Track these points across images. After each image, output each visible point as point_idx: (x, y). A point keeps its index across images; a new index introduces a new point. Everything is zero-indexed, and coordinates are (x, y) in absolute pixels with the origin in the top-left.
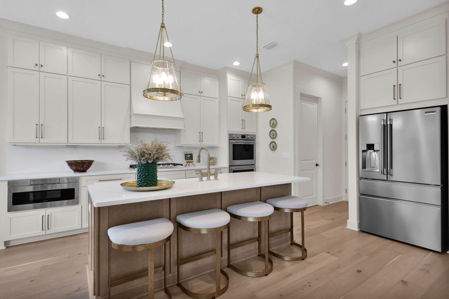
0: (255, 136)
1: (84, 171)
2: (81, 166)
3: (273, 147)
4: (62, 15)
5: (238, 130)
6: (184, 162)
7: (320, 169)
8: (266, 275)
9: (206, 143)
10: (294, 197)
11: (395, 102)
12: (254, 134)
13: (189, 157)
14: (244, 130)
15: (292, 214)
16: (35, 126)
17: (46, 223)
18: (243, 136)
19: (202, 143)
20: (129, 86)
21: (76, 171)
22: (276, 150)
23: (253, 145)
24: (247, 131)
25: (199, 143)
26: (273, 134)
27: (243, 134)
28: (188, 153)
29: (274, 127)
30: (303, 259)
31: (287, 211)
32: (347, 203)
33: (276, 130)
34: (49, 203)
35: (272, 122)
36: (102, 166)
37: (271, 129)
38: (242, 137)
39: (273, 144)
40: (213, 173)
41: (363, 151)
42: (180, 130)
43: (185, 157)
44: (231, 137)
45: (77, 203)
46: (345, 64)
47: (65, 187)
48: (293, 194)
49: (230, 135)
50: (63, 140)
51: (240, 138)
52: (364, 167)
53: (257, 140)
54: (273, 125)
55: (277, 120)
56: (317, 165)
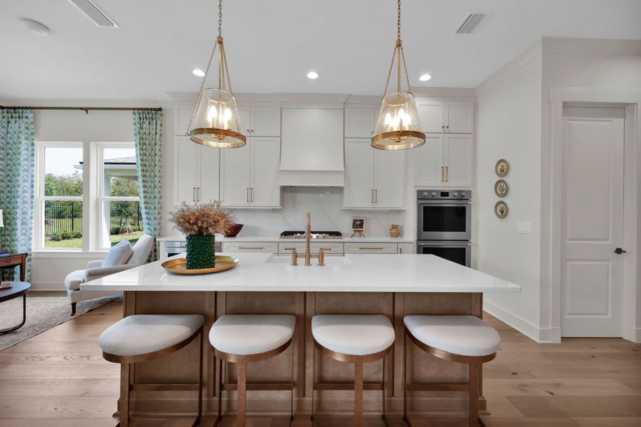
0: (469, 192)
1: (233, 236)
3: (502, 212)
5: (434, 183)
6: (350, 230)
12: (468, 189)
13: (358, 225)
14: (446, 184)
18: (445, 194)
19: (376, 206)
22: (506, 219)
23: (465, 208)
24: (453, 185)
25: (372, 205)
26: (502, 189)
27: (445, 189)
28: (358, 219)
29: (504, 176)
33: (507, 181)
35: (499, 167)
36: (254, 231)
37: (498, 179)
38: (442, 196)
39: (502, 205)
43: (354, 223)
44: (421, 195)
49: (420, 192)
51: (439, 196)
53: (473, 199)
54: (502, 170)
55: (509, 162)
56: (619, 251)
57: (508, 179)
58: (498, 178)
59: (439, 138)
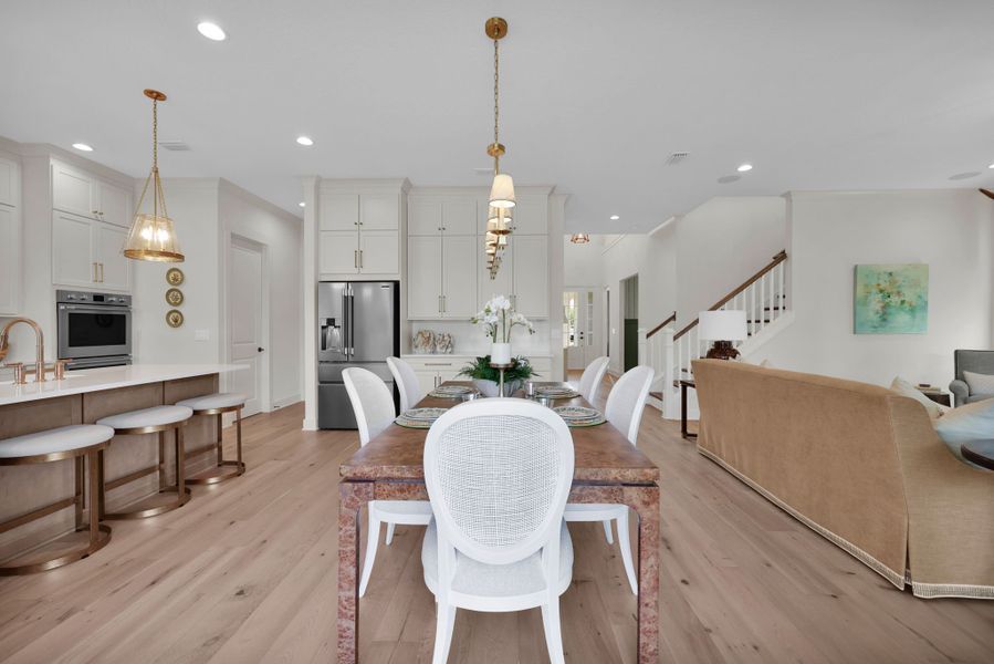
0: (129, 298)
3: (176, 321)
5: (85, 283)
7: (265, 355)
8: (181, 506)
10: (223, 394)
11: (356, 271)
12: (127, 294)
14: (99, 285)
15: (219, 416)
18: (98, 298)
22: (182, 326)
23: (124, 316)
24: (109, 287)
26: (175, 297)
27: (100, 290)
29: (178, 285)
30: (239, 475)
31: (212, 412)
32: (303, 403)
33: (182, 290)
35: (172, 275)
37: (171, 287)
38: (95, 299)
39: (176, 314)
40: (51, 367)
41: (323, 327)
44: (62, 298)
46: (302, 205)
48: (221, 392)
49: (60, 293)
51: (91, 300)
52: (324, 348)
53: (134, 306)
54: (175, 279)
55: (184, 272)
56: (260, 350)
57: (183, 288)
59: (89, 224)
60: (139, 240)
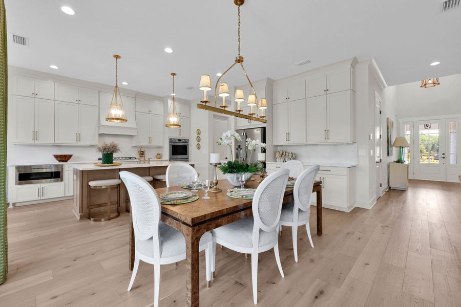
0: (188, 140)
1: (66, 161)
2: (64, 158)
3: (199, 147)
4: (54, 67)
5: (176, 136)
6: (138, 157)
9: (154, 144)
11: (249, 124)
13: (142, 154)
14: (180, 136)
16: (31, 133)
17: (41, 192)
18: (180, 140)
19: (151, 144)
20: (98, 107)
21: (60, 161)
22: (200, 149)
23: (187, 146)
24: (182, 137)
25: (149, 144)
26: (199, 139)
27: (180, 138)
28: (142, 151)
34: (44, 180)
36: (78, 158)
39: (199, 145)
42: (135, 136)
44: (171, 141)
45: (62, 180)
47: (53, 170)
49: (170, 139)
50: (51, 142)
51: (178, 141)
52: (237, 158)
53: (190, 143)
54: (198, 133)
55: (200, 130)
56: (226, 158)
57: (200, 136)
58: (197, 136)
60: (169, 122)
